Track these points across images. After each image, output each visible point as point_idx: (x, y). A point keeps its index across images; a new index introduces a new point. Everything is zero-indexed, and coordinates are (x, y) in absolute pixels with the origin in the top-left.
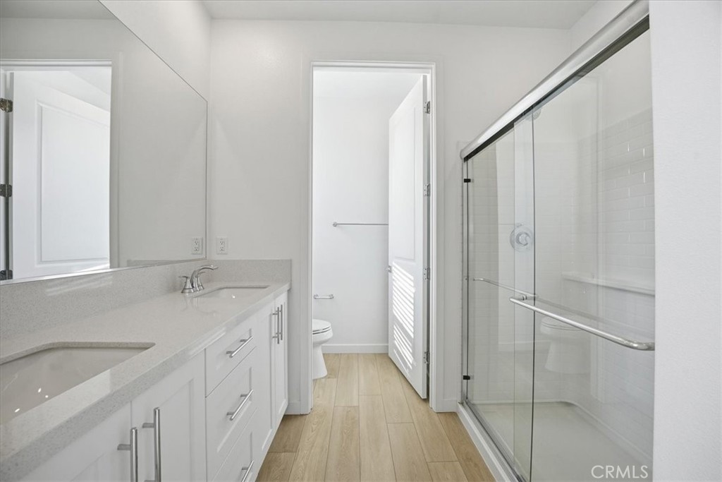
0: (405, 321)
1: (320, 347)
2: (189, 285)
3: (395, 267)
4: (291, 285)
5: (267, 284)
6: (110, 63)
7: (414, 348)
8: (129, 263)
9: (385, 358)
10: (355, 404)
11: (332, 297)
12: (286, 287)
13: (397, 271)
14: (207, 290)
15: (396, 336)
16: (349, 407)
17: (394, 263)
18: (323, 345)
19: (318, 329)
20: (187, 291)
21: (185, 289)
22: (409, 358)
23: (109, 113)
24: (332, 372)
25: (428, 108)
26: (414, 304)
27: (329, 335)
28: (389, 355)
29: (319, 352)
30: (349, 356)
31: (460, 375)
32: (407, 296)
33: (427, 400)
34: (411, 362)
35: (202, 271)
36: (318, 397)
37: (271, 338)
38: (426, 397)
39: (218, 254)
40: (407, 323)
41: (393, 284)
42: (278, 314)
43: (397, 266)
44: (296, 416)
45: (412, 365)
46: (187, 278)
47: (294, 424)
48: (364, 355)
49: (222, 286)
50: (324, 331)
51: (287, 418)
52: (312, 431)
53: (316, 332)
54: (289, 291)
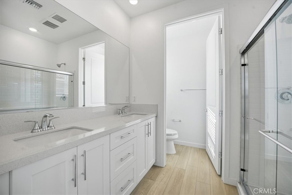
0: (212, 136)
1: (173, 141)
2: (121, 112)
3: (209, 110)
4: (157, 114)
5: (146, 114)
6: (104, 42)
7: (215, 149)
8: (109, 104)
9: (204, 151)
10: (184, 169)
11: (180, 121)
12: (155, 115)
13: (209, 112)
14: (127, 114)
15: (209, 142)
16: (181, 169)
17: (208, 108)
18: (174, 140)
19: (171, 133)
20: (120, 114)
21: (119, 113)
22: (214, 154)
23: (104, 56)
24: (178, 153)
25: (221, 32)
26: (215, 128)
27: (176, 136)
28: (206, 150)
29: (172, 143)
30: (187, 147)
31: (239, 167)
32: (213, 124)
33: (220, 176)
34: (214, 155)
35: (125, 107)
36: (170, 162)
37: (145, 134)
38: (220, 174)
39: (133, 102)
40: (213, 136)
41: (208, 118)
42: (148, 125)
43: (209, 109)
44: (159, 167)
45: (214, 157)
46: (120, 110)
47: (157, 170)
48: (194, 148)
49: (133, 113)
50: (174, 135)
51: (154, 167)
52: (163, 175)
53: (167, 135)
54: (156, 117)
